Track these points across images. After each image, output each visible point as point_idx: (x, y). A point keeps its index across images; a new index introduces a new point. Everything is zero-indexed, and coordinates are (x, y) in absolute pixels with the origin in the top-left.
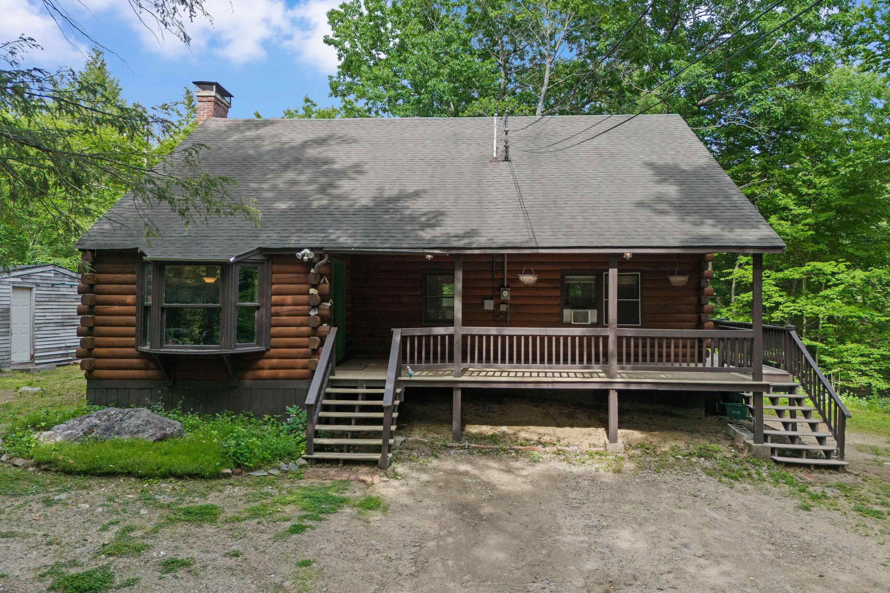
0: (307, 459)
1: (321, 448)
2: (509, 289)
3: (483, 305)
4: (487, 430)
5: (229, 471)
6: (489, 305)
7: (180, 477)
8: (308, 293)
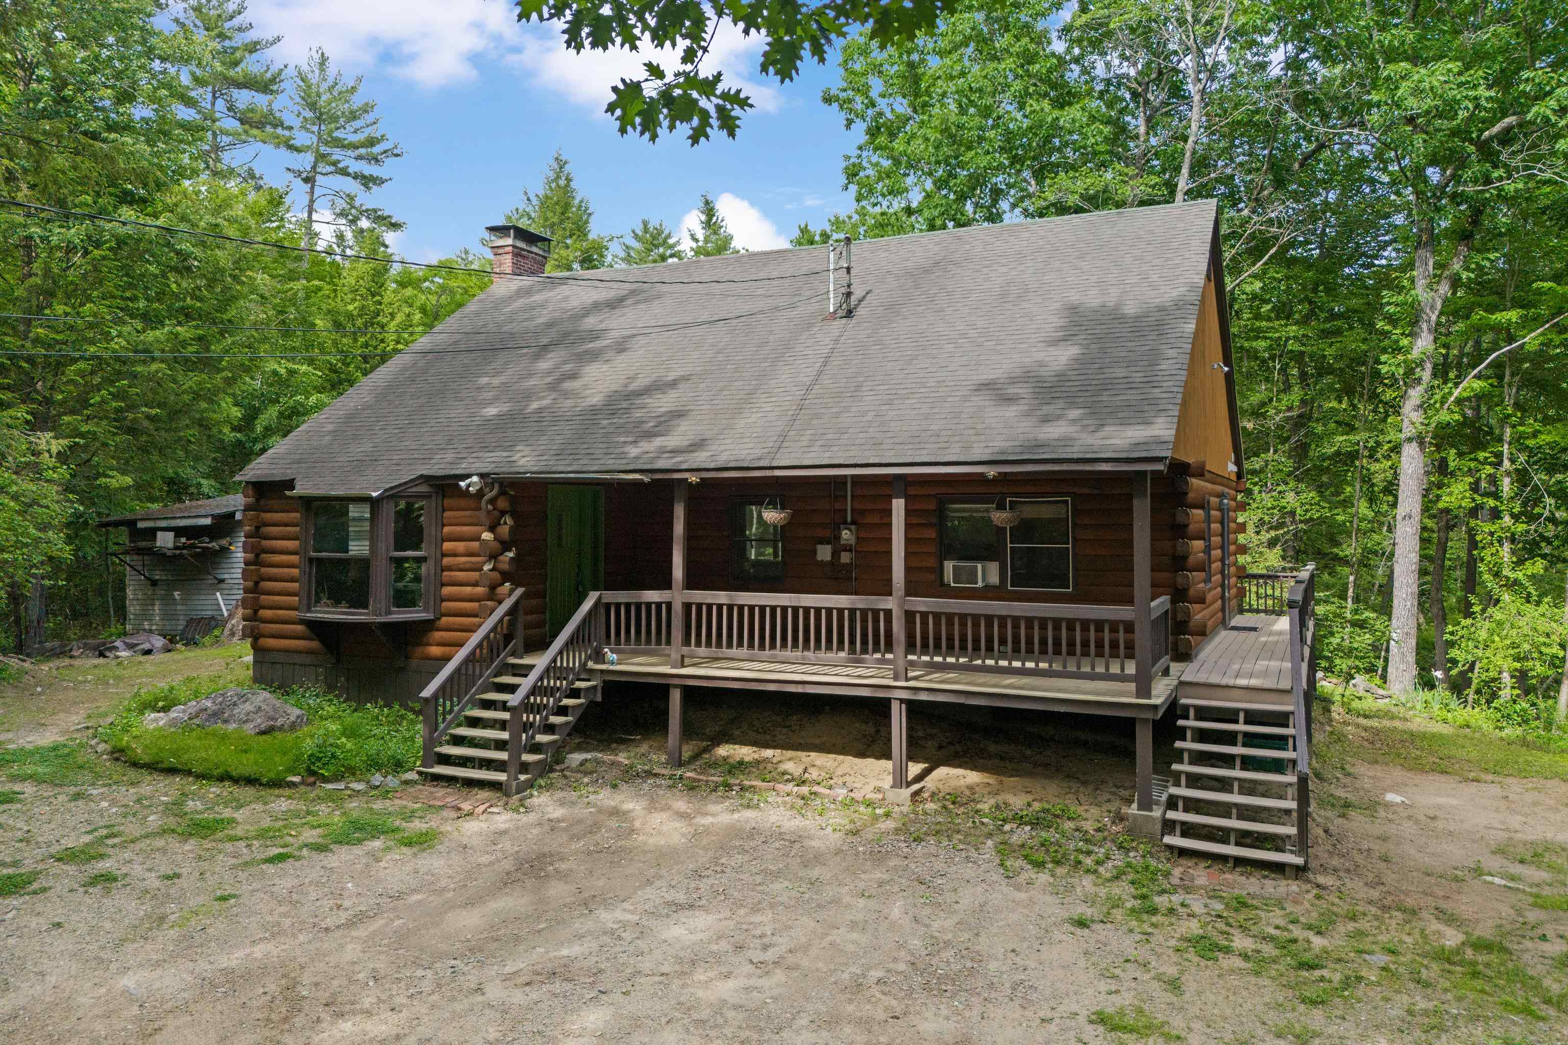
0: (420, 773)
1: (446, 760)
2: (853, 527)
3: (815, 552)
4: (745, 752)
5: (296, 779)
6: (824, 553)
7: (236, 781)
8: (478, 539)
